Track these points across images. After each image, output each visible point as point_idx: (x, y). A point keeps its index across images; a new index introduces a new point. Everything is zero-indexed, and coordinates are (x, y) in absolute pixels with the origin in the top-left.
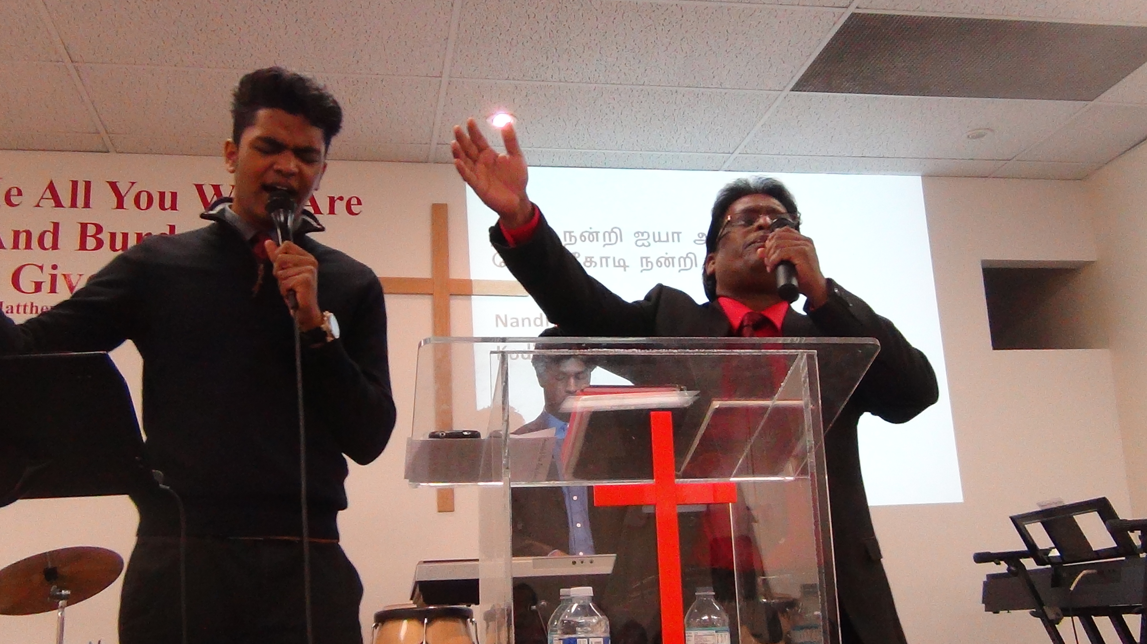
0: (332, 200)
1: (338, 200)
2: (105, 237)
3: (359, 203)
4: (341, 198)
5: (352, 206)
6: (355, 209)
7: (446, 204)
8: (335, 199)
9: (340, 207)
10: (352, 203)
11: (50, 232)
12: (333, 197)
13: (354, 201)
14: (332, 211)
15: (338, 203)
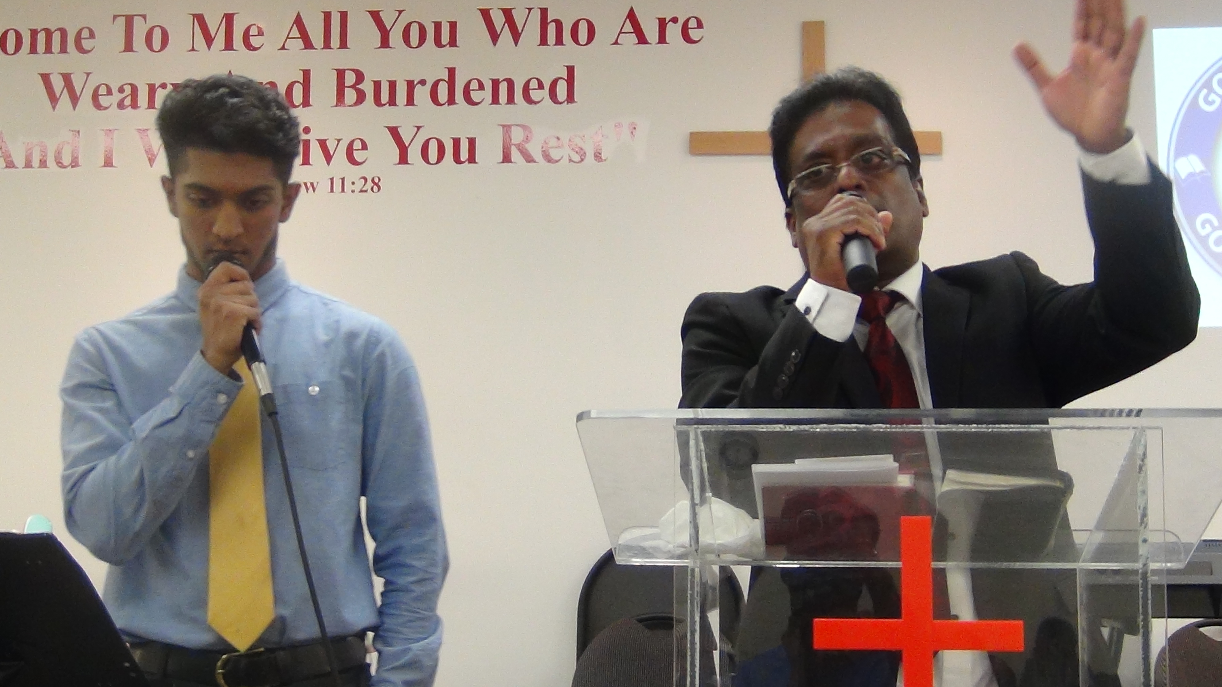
0: (662, 24)
1: (671, 24)
2: (367, 87)
3: (700, 25)
4: (675, 20)
5: (690, 31)
6: (694, 34)
7: (823, 22)
8: (667, 22)
9: (673, 31)
10: (690, 26)
11: (298, 82)
12: (664, 19)
13: (693, 23)
14: (662, 39)
15: (670, 27)
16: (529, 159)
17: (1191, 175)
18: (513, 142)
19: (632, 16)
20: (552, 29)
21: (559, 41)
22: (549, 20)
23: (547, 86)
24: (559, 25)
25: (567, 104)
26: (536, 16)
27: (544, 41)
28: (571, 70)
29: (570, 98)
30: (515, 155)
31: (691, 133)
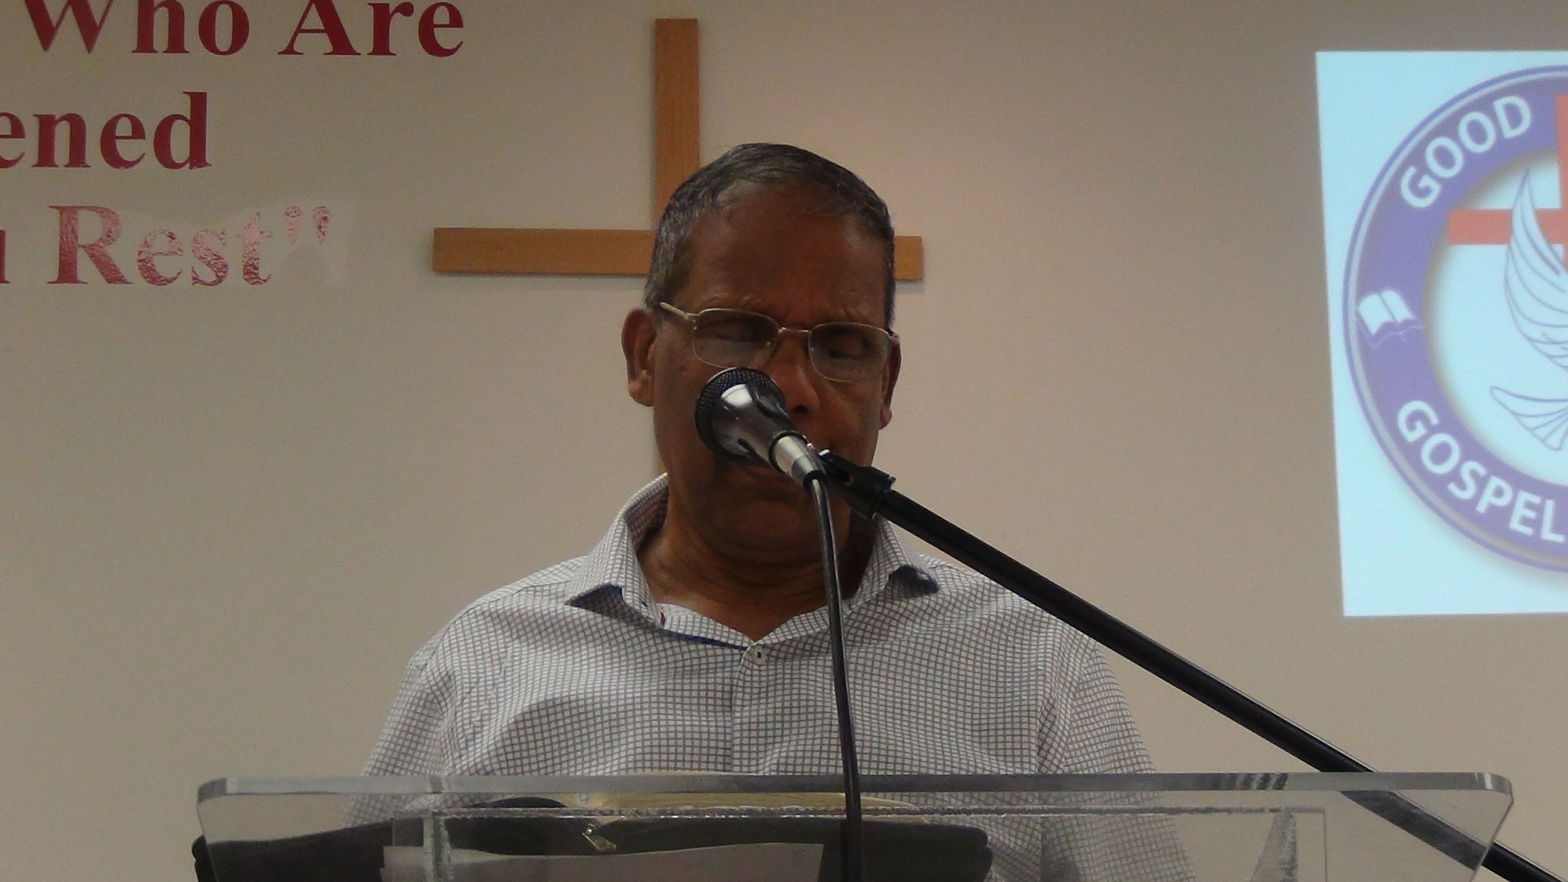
0: (382, 16)
1: (398, 16)
3: (456, 20)
4: (406, 9)
5: (437, 31)
6: (444, 37)
7: (696, 20)
8: (391, 11)
10: (437, 20)
12: (386, 7)
13: (442, 16)
14: (381, 46)
15: (398, 23)
16: (113, 275)
17: (1388, 327)
18: (82, 241)
20: (161, 20)
21: (176, 45)
23: (150, 131)
24: (176, 12)
25: (191, 168)
27: (145, 44)
28: (198, 101)
29: (197, 157)
30: (85, 267)
31: (438, 232)
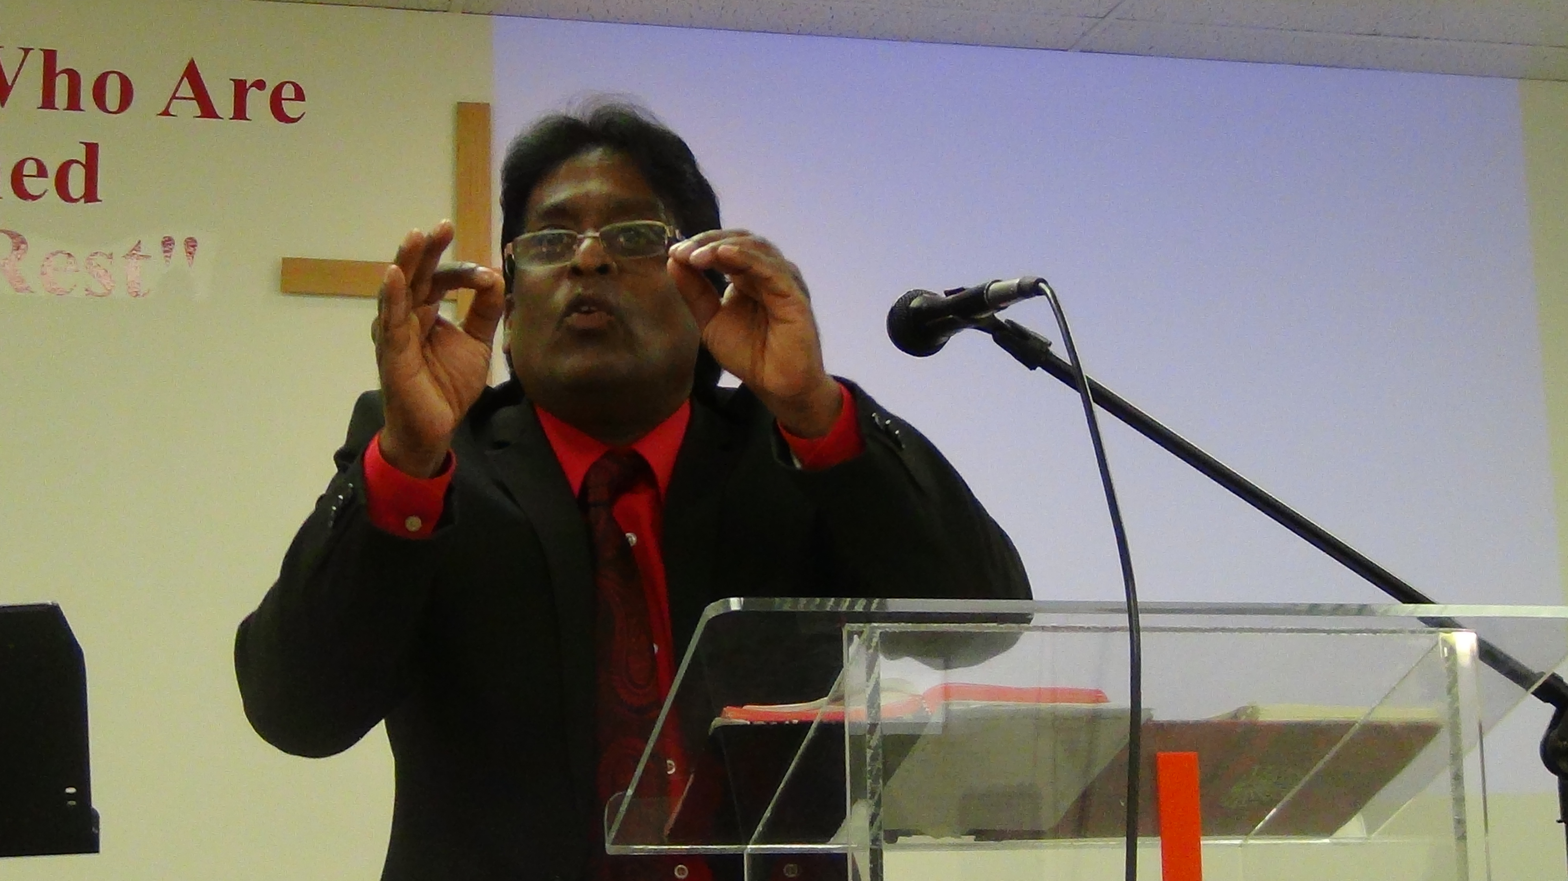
0: (240, 89)
1: (254, 90)
3: (300, 95)
4: (260, 85)
5: (284, 103)
6: (290, 108)
7: (488, 104)
8: (248, 86)
9: (258, 101)
10: (283, 95)
12: (244, 82)
13: (288, 92)
14: (240, 113)
15: (253, 95)
16: (20, 286)
19: (192, 74)
20: (62, 84)
21: (74, 104)
22: (58, 70)
23: (52, 171)
24: (74, 77)
25: (86, 202)
26: (36, 62)
27: (48, 102)
28: (92, 150)
29: (90, 195)
31: (285, 260)
